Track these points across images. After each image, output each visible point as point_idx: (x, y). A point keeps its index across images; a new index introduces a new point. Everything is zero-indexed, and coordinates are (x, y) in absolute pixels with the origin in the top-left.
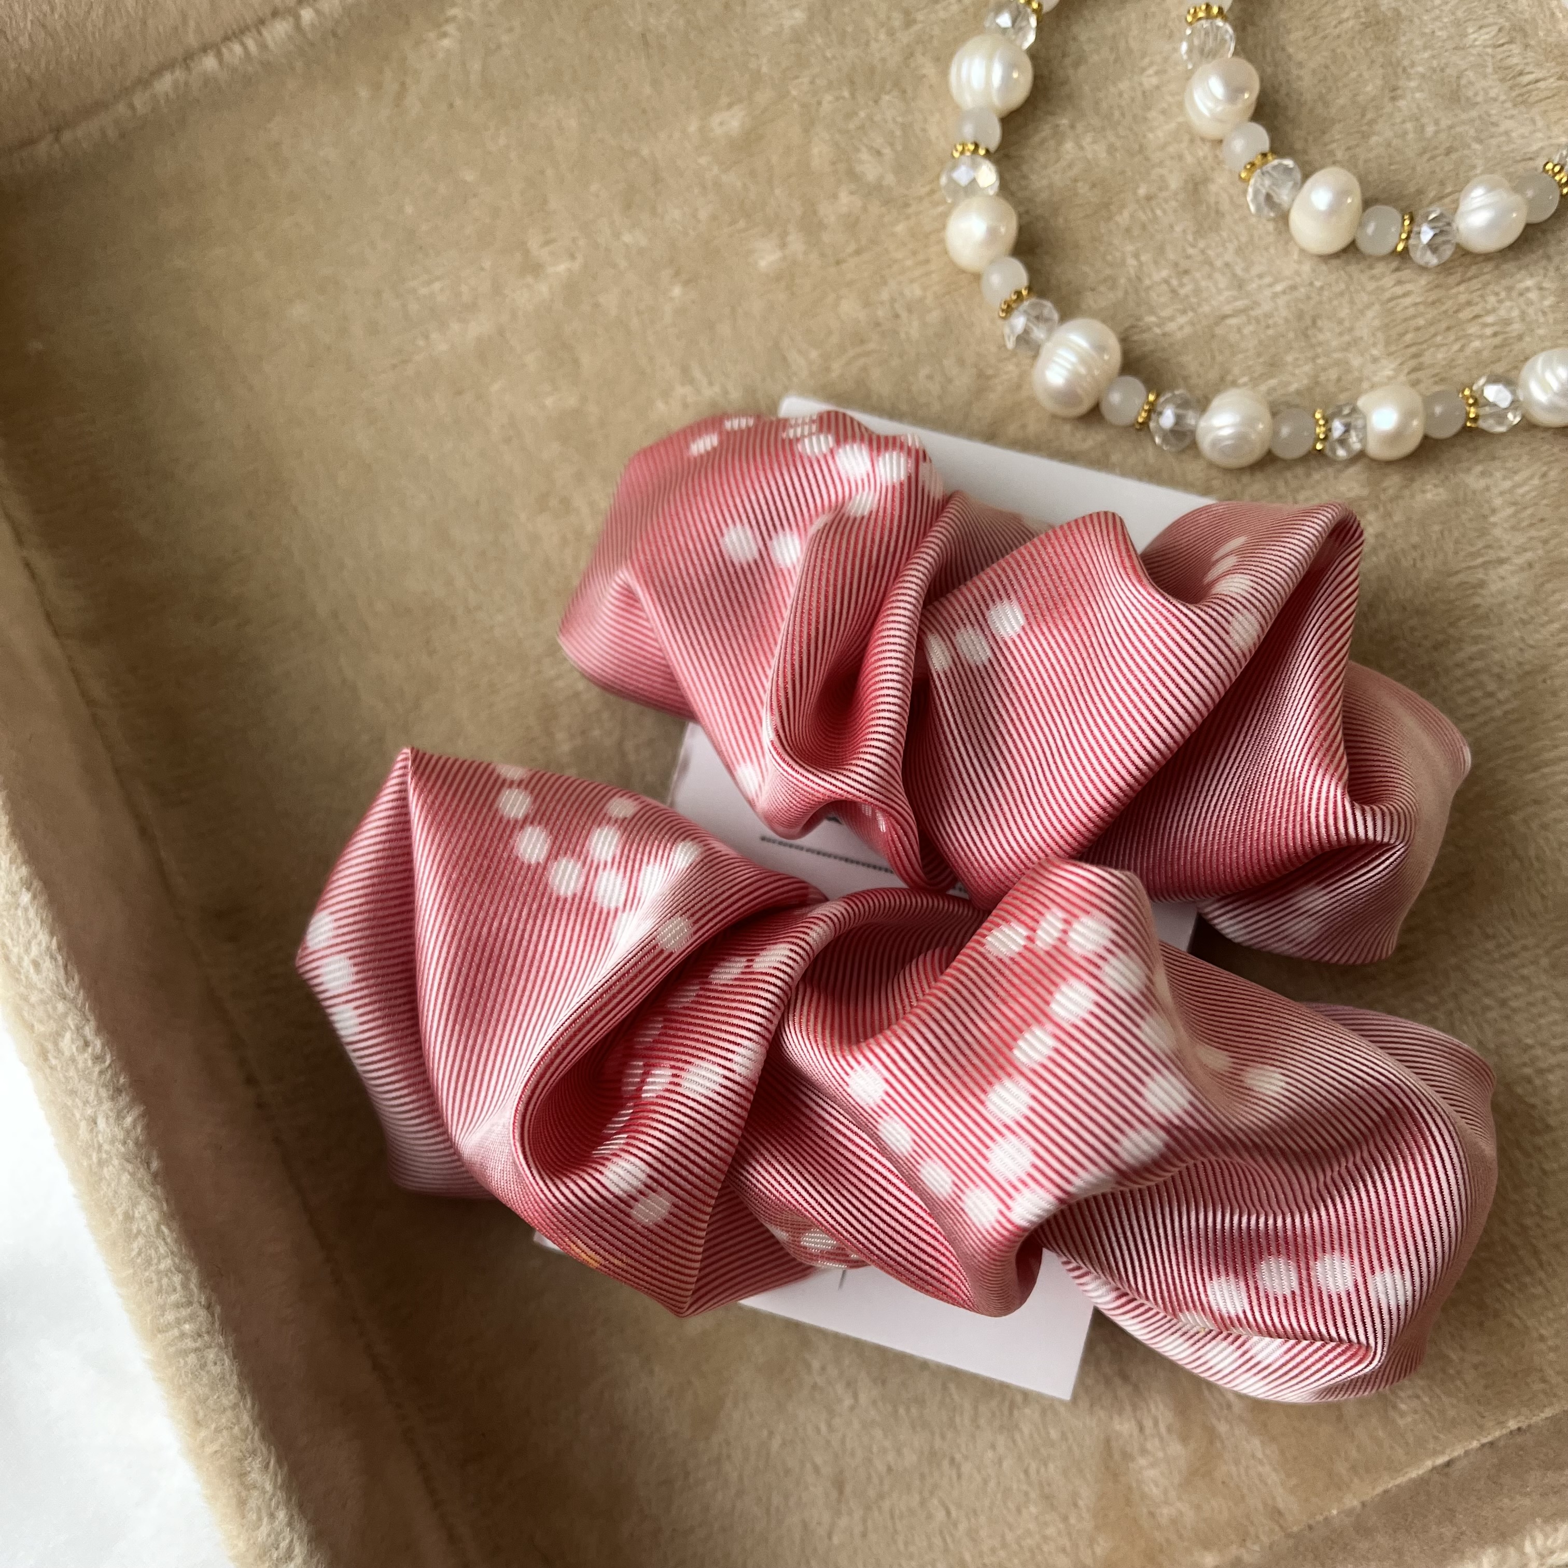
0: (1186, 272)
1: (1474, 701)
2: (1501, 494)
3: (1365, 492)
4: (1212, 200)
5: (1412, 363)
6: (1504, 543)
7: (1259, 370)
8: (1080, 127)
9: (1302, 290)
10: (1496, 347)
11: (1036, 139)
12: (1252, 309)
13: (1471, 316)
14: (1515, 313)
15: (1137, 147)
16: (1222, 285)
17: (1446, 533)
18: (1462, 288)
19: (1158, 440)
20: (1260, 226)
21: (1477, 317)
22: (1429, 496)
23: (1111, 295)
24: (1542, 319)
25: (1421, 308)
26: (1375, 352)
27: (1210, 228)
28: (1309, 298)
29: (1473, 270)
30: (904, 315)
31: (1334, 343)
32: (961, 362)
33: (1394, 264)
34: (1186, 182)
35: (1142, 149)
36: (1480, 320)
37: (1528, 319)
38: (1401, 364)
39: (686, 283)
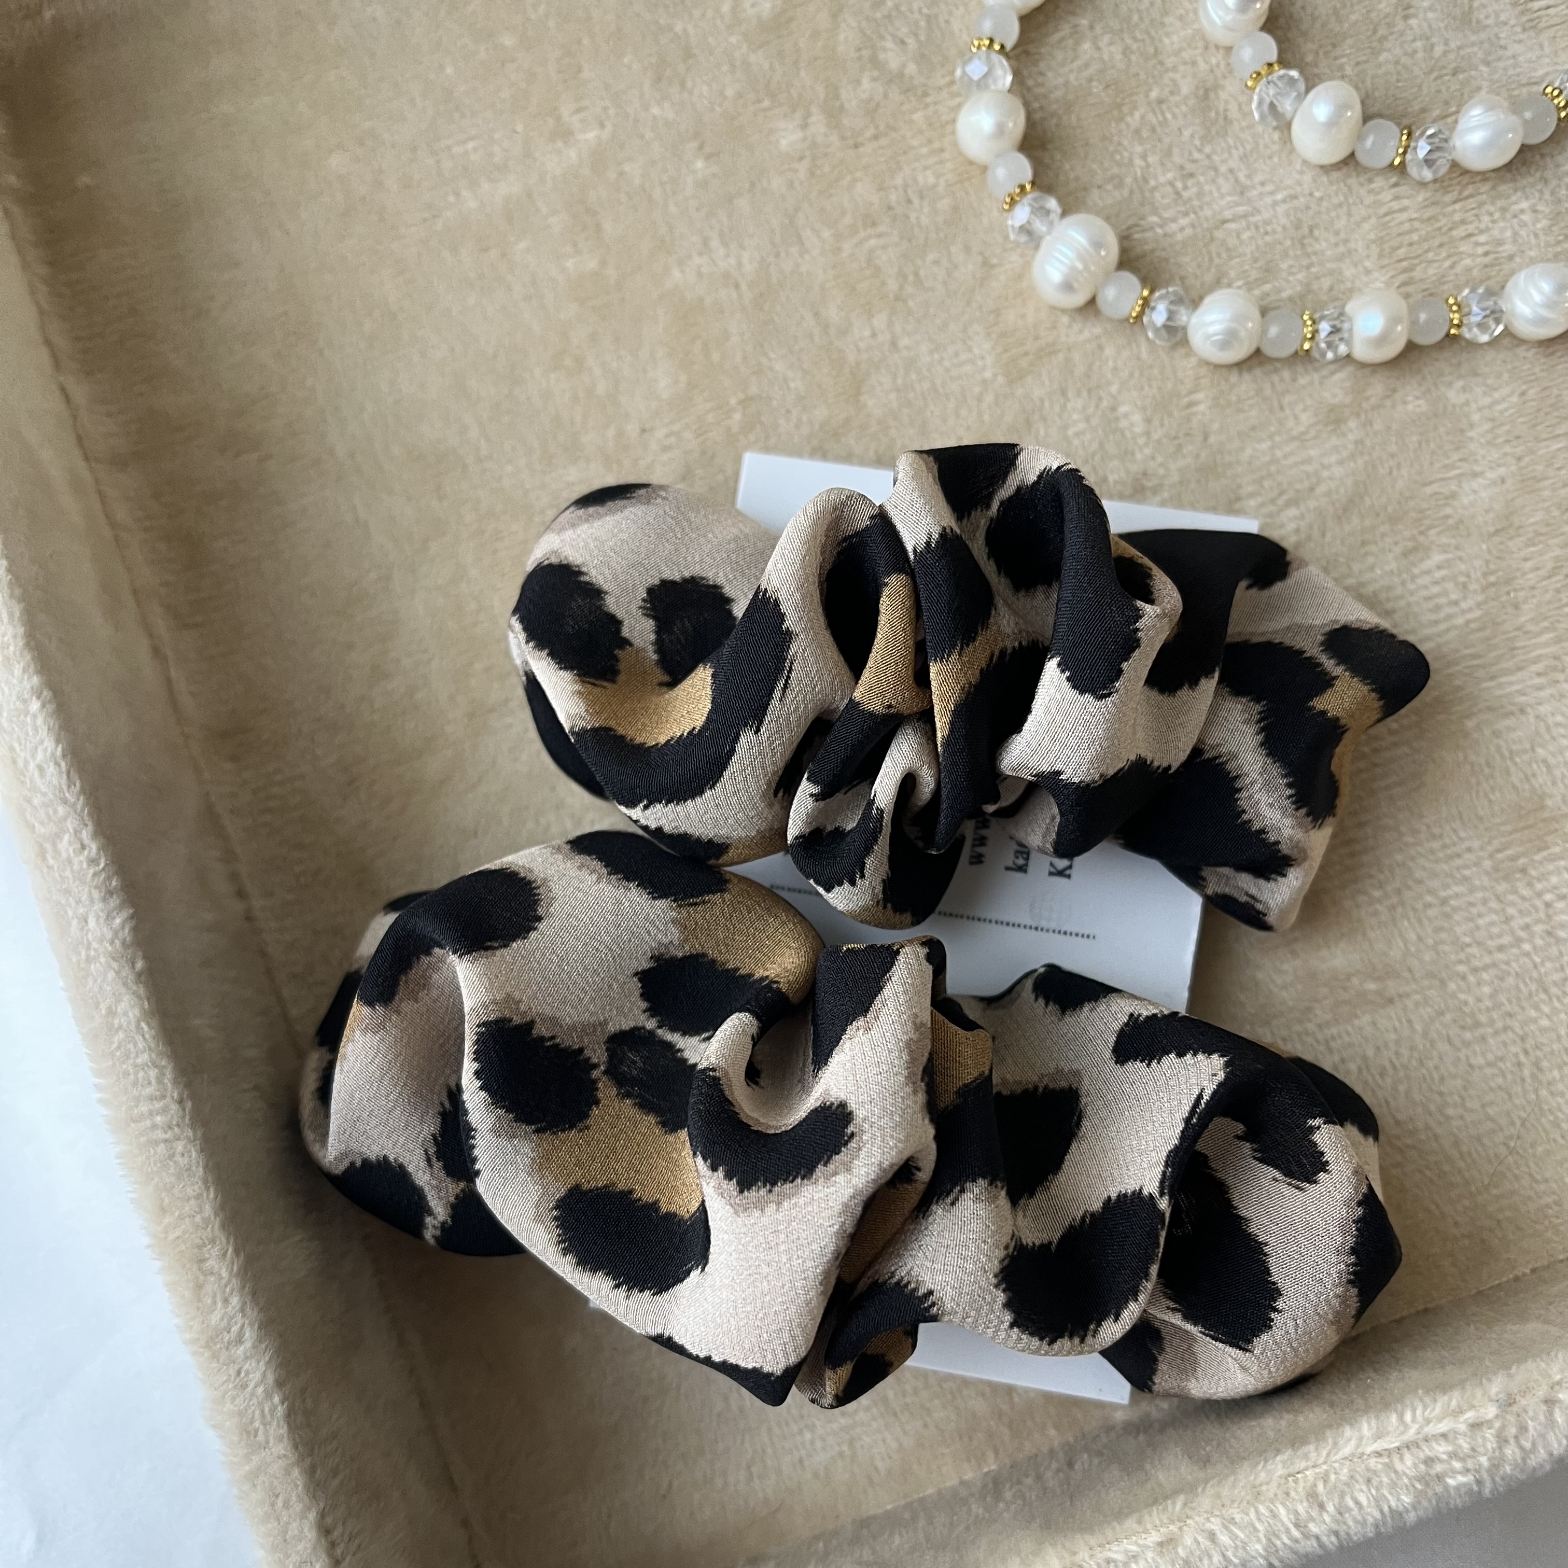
0: (1191, 175)
1: (1438, 608)
2: (1480, 409)
3: (1348, 400)
4: (1221, 108)
5: (1403, 278)
6: (1479, 457)
7: (1254, 274)
8: (1098, 29)
9: (1302, 199)
10: (1486, 266)
11: (1056, 37)
12: (1253, 215)
13: (1464, 234)
14: (1508, 234)
15: (1151, 50)
16: (1224, 190)
17: (1424, 444)
18: (1457, 206)
19: (1150, 335)
20: (1266, 136)
21: (1470, 235)
22: (1410, 407)
23: (1117, 194)
24: (1533, 241)
25: (1416, 224)
26: (1368, 264)
27: (1218, 133)
28: (1308, 208)
29: (1470, 190)
30: (916, 201)
31: (1329, 253)
32: (967, 249)
33: (1394, 180)
34: (1197, 88)
35: (1157, 52)
36: (1473, 239)
37: (1520, 241)
38: (1393, 277)
39: (708, 157)
